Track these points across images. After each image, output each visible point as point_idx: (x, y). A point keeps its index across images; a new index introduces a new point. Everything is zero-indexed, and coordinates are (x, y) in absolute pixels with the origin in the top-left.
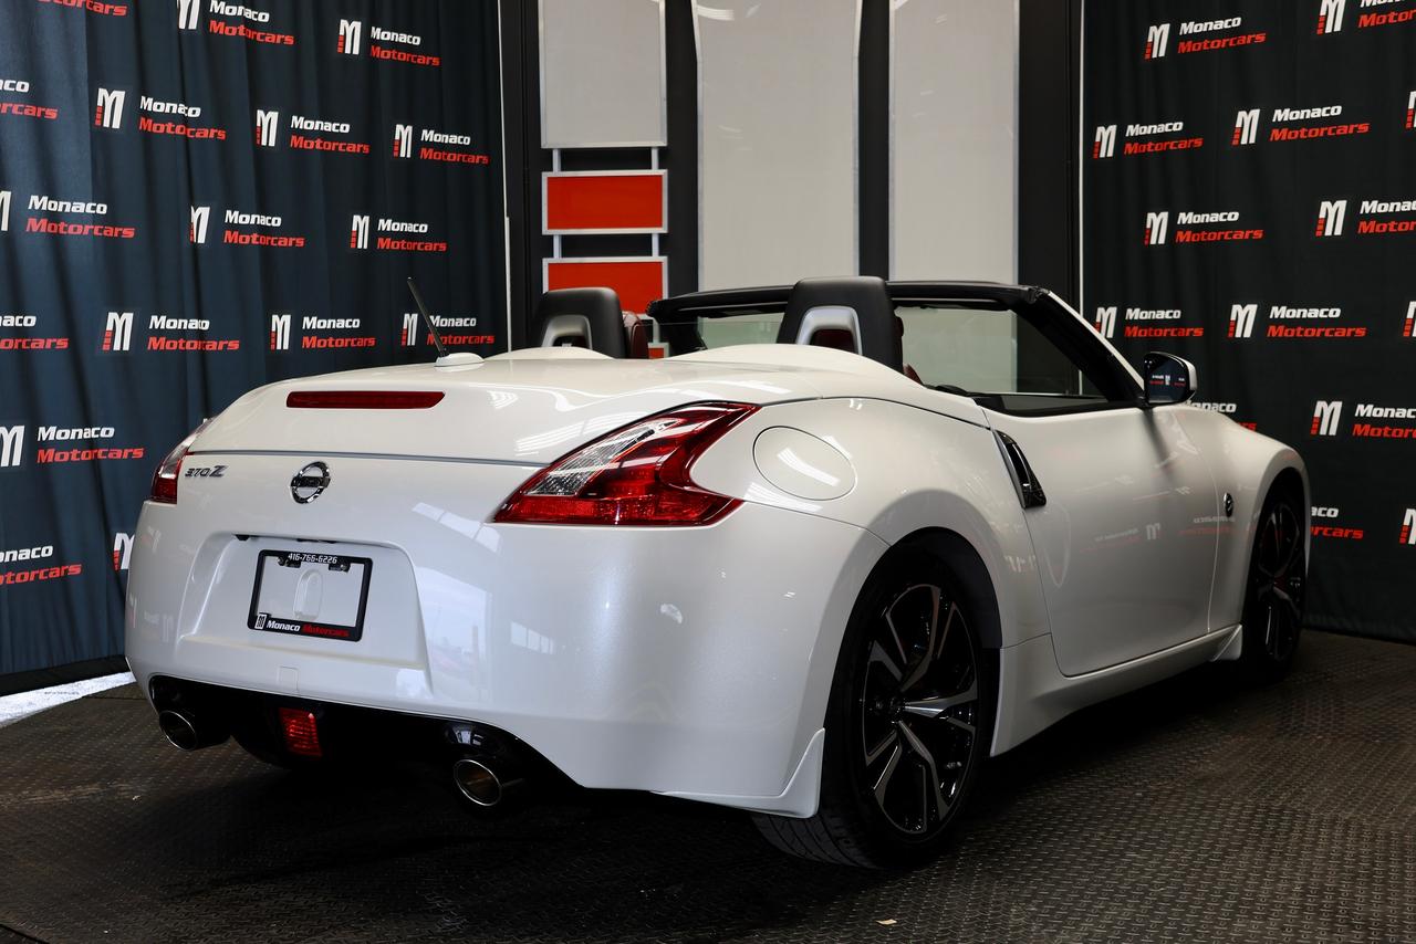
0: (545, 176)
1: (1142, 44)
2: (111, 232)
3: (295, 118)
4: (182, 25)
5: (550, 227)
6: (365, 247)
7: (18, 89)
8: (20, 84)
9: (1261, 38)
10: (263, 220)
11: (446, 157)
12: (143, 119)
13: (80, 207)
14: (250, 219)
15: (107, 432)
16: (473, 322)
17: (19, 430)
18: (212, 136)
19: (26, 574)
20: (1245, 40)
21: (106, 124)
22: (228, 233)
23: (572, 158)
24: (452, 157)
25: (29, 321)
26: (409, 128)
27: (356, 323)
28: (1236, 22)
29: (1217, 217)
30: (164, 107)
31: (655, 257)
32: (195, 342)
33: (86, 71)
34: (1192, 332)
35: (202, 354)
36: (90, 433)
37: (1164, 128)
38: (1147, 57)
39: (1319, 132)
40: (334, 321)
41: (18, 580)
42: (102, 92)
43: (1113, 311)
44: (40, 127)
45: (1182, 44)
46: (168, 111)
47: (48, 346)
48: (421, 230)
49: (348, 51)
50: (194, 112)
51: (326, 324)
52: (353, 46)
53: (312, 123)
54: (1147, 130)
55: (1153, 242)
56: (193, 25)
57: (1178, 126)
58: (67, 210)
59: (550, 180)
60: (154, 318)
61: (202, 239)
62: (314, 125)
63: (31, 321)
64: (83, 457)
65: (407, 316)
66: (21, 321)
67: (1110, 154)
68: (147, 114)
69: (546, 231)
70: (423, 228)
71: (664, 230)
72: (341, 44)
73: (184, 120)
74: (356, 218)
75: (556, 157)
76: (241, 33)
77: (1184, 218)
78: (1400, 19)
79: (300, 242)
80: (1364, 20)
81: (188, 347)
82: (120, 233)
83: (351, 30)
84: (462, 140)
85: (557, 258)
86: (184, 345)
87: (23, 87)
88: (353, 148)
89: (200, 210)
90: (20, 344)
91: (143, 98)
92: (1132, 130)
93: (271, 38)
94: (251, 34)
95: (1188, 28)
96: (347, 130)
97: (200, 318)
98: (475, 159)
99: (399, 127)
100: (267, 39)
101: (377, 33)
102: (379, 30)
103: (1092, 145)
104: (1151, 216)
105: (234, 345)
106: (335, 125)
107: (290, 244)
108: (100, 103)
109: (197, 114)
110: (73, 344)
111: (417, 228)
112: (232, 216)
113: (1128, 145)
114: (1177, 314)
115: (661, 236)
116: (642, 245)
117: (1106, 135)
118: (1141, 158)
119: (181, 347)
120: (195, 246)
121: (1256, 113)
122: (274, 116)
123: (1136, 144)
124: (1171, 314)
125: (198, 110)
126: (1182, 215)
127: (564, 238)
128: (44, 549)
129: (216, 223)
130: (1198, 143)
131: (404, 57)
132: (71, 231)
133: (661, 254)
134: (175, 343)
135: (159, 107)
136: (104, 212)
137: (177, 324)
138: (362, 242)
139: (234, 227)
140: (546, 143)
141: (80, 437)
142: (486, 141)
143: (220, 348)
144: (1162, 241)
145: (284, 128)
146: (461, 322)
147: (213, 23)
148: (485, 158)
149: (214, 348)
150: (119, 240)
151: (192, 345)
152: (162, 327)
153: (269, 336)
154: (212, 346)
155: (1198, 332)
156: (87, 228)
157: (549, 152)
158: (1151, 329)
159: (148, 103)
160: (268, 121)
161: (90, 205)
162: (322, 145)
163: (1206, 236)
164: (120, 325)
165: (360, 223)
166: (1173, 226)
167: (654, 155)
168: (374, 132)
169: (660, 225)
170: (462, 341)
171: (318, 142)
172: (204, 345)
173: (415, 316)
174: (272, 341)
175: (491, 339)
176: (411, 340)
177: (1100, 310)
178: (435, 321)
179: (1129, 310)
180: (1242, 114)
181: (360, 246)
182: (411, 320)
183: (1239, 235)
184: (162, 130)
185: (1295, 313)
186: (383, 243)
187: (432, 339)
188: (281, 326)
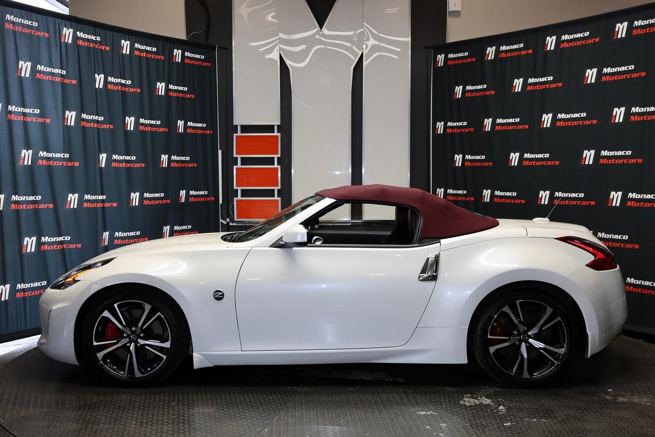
0: (235, 135)
1: (453, 92)
2: (70, 164)
3: (141, 119)
4: (97, 87)
5: (236, 154)
7: (35, 112)
8: (36, 110)
9: (493, 92)
10: (128, 158)
11: (197, 131)
12: (82, 122)
13: (58, 155)
14: (122, 158)
15: (68, 238)
16: (206, 193)
17: (34, 239)
18: (108, 127)
19: (36, 292)
20: (488, 93)
21: (69, 124)
22: (113, 163)
23: (245, 128)
24: (199, 132)
25: (38, 198)
26: (183, 122)
27: (162, 195)
28: (485, 86)
29: (478, 157)
30: (90, 117)
31: (276, 166)
32: (101, 204)
33: (61, 105)
34: (470, 199)
35: (103, 208)
36: (61, 239)
37: (460, 124)
38: (455, 97)
39: (511, 128)
40: (154, 194)
41: (33, 294)
42: (67, 112)
43: (442, 190)
44: (44, 125)
45: (467, 93)
46: (91, 118)
47: (46, 207)
48: (187, 159)
49: (160, 94)
50: (101, 119)
51: (152, 195)
52: (162, 92)
54: (455, 124)
55: (457, 165)
56: (101, 86)
57: (465, 123)
58: (54, 156)
59: (237, 137)
60: (86, 196)
61: (103, 166)
62: (148, 122)
63: (39, 198)
64: (58, 248)
65: (181, 191)
66: (35, 198)
67: (442, 132)
68: (84, 120)
69: (235, 156)
71: (279, 156)
72: (157, 91)
73: (98, 122)
74: (163, 156)
75: (239, 128)
76: (120, 89)
77: (468, 157)
78: (541, 88)
79: (143, 165)
80: (529, 88)
81: (98, 206)
82: (74, 164)
83: (161, 87)
84: (203, 125)
85: (239, 166)
86: (97, 205)
87: (37, 111)
88: (162, 130)
89: (103, 155)
90: (35, 207)
91: (82, 114)
92: (449, 124)
93: (131, 90)
94: (124, 89)
95: (469, 88)
96: (160, 123)
97: (102, 195)
98: (208, 132)
99: (179, 121)
100: (130, 90)
101: (171, 87)
102: (172, 85)
103: (435, 129)
104: (456, 156)
105: (115, 205)
106: (155, 121)
107: (139, 166)
108: (66, 116)
109: (102, 119)
110: (55, 206)
111: (185, 158)
112: (115, 157)
113: (448, 130)
114: (465, 192)
115: (278, 158)
116: (270, 161)
117: (440, 125)
118: (452, 134)
119: (95, 206)
120: (101, 168)
121: (490, 120)
122: (133, 119)
123: (451, 129)
124: (463, 192)
125: (103, 118)
126: (467, 156)
127: (242, 158)
128: (43, 282)
129: (109, 160)
130: (472, 130)
131: (181, 95)
132: (55, 164)
133: (278, 165)
134: (93, 204)
135: (88, 117)
136: (68, 156)
137: (94, 197)
138: (165, 165)
139: (115, 161)
140: (235, 123)
141: (57, 240)
142: (212, 126)
143: (110, 205)
144: (460, 165)
145: (137, 123)
146: (202, 193)
147: (109, 85)
148: (211, 132)
150: (72, 167)
152: (89, 199)
153: (129, 200)
154: (107, 205)
155: (472, 199)
156: (61, 163)
157: (237, 126)
158: (456, 197)
159: (84, 116)
160: (130, 121)
161: (62, 154)
163: (475, 164)
164: (73, 199)
165: (164, 157)
166: (464, 160)
167: (276, 128)
168: (170, 124)
169: (278, 154)
170: (202, 199)
171: (149, 128)
172: (104, 205)
173: (184, 191)
174: (131, 202)
175: (213, 199)
176: (183, 200)
177: (438, 189)
178: (192, 193)
179: (448, 190)
180: (486, 120)
181: (164, 166)
182: (183, 193)
183: (486, 164)
184: (89, 126)
185: (503, 194)
186: (173, 164)
187: (191, 199)
188: (135, 197)
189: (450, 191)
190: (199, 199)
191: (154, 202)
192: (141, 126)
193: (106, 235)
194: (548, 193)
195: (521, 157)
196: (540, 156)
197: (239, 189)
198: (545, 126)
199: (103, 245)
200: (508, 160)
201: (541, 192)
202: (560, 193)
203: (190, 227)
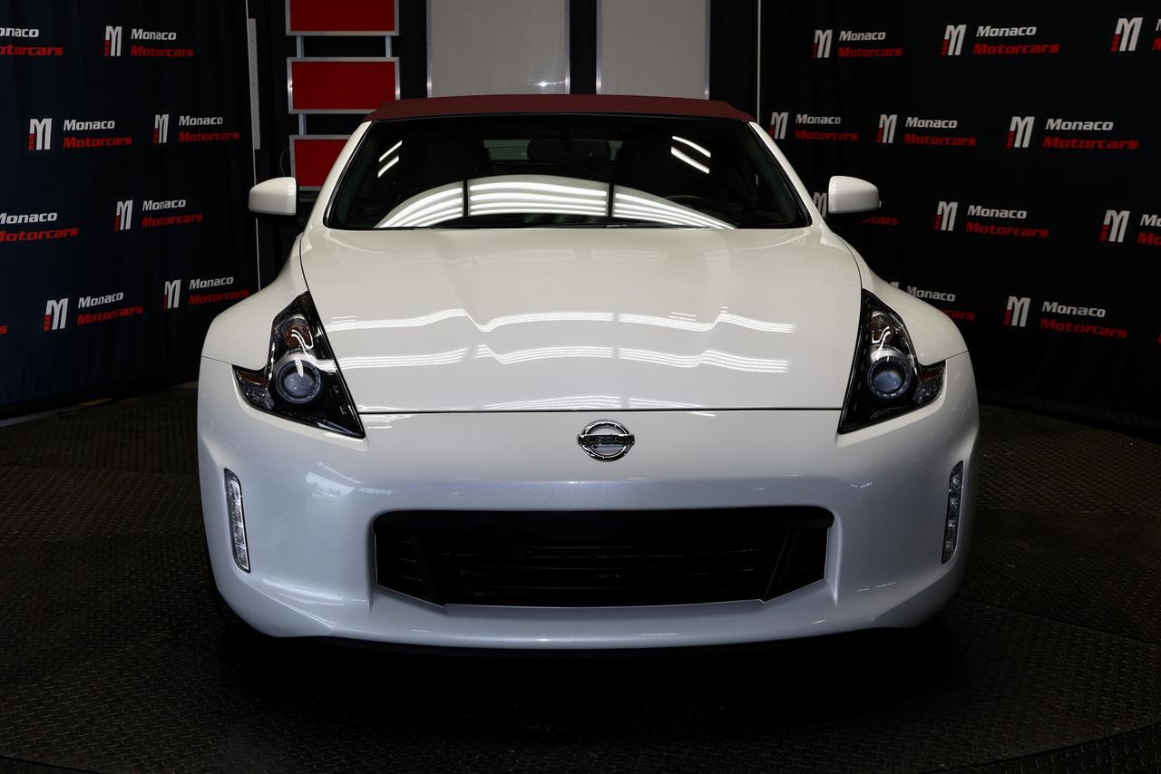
5: (293, 28)
6: (119, 54)
10: (20, 33)
14: (4, 32)
27: (111, 125)
31: (388, 58)
34: (849, 137)
40: (91, 123)
43: (785, 115)
48: (169, 38)
51: (84, 126)
55: (820, 56)
65: (157, 117)
69: (288, 32)
70: (172, 36)
71: (395, 33)
74: (109, 29)
77: (845, 36)
85: (300, 57)
104: (819, 32)
111: (166, 36)
114: (838, 121)
116: (376, 46)
124: (833, 120)
126: (843, 33)
127: (306, 39)
133: (393, 55)
138: (115, 51)
144: (827, 55)
146: (209, 121)
153: (27, 137)
155: (854, 137)
158: (816, 133)
163: (861, 53)
165: (113, 33)
166: (836, 43)
169: (392, 28)
170: (210, 137)
173: (166, 117)
175: (236, 136)
176: (163, 139)
177: (775, 114)
178: (185, 120)
179: (799, 116)
181: (113, 55)
182: (162, 121)
183: (887, 53)
185: (925, 124)
186: (135, 51)
187: (183, 137)
188: (42, 129)
189: (803, 119)
190: (201, 137)
191: (91, 143)
194: (1030, 120)
195: (970, 34)
196: (1016, 32)
197: (302, 114)
200: (940, 43)
201: (1016, 119)
202: (1059, 121)
203: (182, 203)
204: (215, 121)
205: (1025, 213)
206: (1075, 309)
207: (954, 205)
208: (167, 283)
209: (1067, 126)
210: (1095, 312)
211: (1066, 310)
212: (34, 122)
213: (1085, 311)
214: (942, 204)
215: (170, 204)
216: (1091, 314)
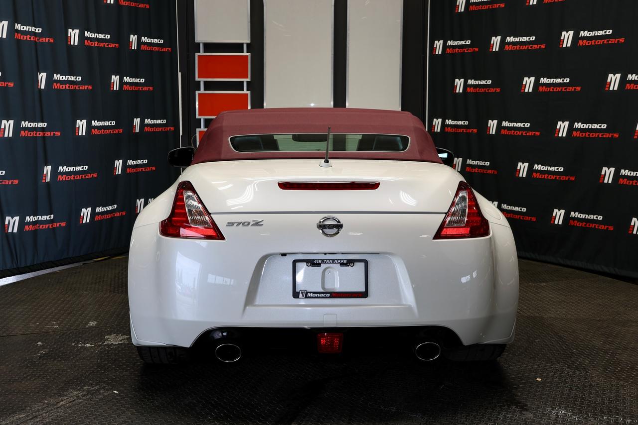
0: (197, 55)
1: (454, 5)
2: (3, 84)
3: (86, 32)
5: (198, 78)
6: (118, 89)
9: (503, 5)
10: (72, 78)
11: (152, 49)
12: (16, 34)
14: (65, 78)
15: (2, 173)
18: (47, 41)
20: (496, 6)
21: (0, 36)
22: (55, 84)
23: (209, 47)
24: (155, 49)
26: (136, 36)
27: (114, 123)
29: (483, 82)
30: (26, 28)
31: (245, 91)
32: (41, 133)
34: (472, 131)
35: (44, 138)
37: (463, 43)
38: (456, 11)
39: (525, 47)
40: (104, 122)
43: (440, 120)
45: (471, 6)
46: (27, 30)
48: (141, 81)
49: (108, 2)
50: (39, 30)
51: (101, 124)
52: (111, 0)
53: (93, 34)
54: (456, 43)
55: (457, 91)
57: (468, 42)
59: (199, 56)
60: (23, 122)
61: (43, 87)
62: (94, 35)
65: (135, 119)
67: (440, 53)
68: (18, 31)
69: (197, 79)
70: (142, 81)
71: (249, 80)
73: (34, 34)
74: (113, 77)
75: (201, 46)
77: (470, 82)
79: (90, 87)
80: (546, 0)
81: (38, 135)
84: (159, 41)
85: (202, 91)
86: (36, 134)
88: (112, 45)
89: (42, 74)
91: (16, 24)
92: (450, 43)
96: (109, 38)
97: (42, 122)
98: (165, 50)
99: (132, 36)
103: (432, 49)
104: (457, 80)
105: (58, 134)
106: (103, 35)
107: (86, 88)
109: (40, 32)
111: (140, 80)
112: (57, 77)
113: (448, 49)
114: (467, 123)
115: (247, 82)
116: (239, 86)
117: (439, 44)
118: (453, 55)
119: (34, 135)
120: (40, 90)
121: (499, 38)
122: (77, 31)
123: (451, 49)
124: (464, 123)
125: (41, 30)
126: (469, 81)
127: (205, 82)
129: (49, 80)
130: (477, 50)
133: (247, 90)
134: (32, 133)
135: (23, 28)
136: (0, 75)
137: (33, 125)
138: (116, 87)
139: (58, 81)
140: (197, 40)
142: (170, 42)
143: (52, 135)
144: (461, 91)
145: (82, 37)
146: (159, 122)
148: (169, 49)
149: (49, 135)
151: (39, 134)
152: (27, 126)
153: (74, 129)
154: (48, 134)
155: (475, 131)
157: (199, 44)
158: (456, 129)
159: (18, 27)
160: (74, 35)
162: (98, 44)
163: (479, 90)
164: (8, 126)
165: (115, 79)
166: (466, 85)
167: (245, 46)
168: (121, 38)
169: (247, 78)
170: (160, 129)
171: (96, 43)
172: (44, 134)
173: (139, 119)
174: (77, 131)
175: (172, 129)
176: (137, 130)
177: (435, 120)
178: (148, 121)
179: (447, 120)
180: (493, 38)
181: (115, 89)
182: (137, 121)
183: (492, 90)
184: (25, 39)
185: (512, 125)
186: (125, 87)
187: (146, 129)
188: (81, 124)
189: (449, 122)
190: (155, 129)
191: (104, 132)
192: (86, 41)
193: (48, 169)
194: (567, 123)
195: (537, 82)
196: (559, 81)
197: (203, 118)
198: (564, 45)
199: (44, 181)
200: (521, 85)
201: (560, 123)
202: (580, 124)
203: (146, 161)
204: (162, 121)
205: (562, 168)
206: (587, 216)
207: (526, 164)
208: (138, 200)
209: (583, 126)
210: (597, 217)
211: (582, 216)
212: (78, 121)
213: (592, 217)
214: (520, 164)
215: (139, 162)
216: (595, 218)
